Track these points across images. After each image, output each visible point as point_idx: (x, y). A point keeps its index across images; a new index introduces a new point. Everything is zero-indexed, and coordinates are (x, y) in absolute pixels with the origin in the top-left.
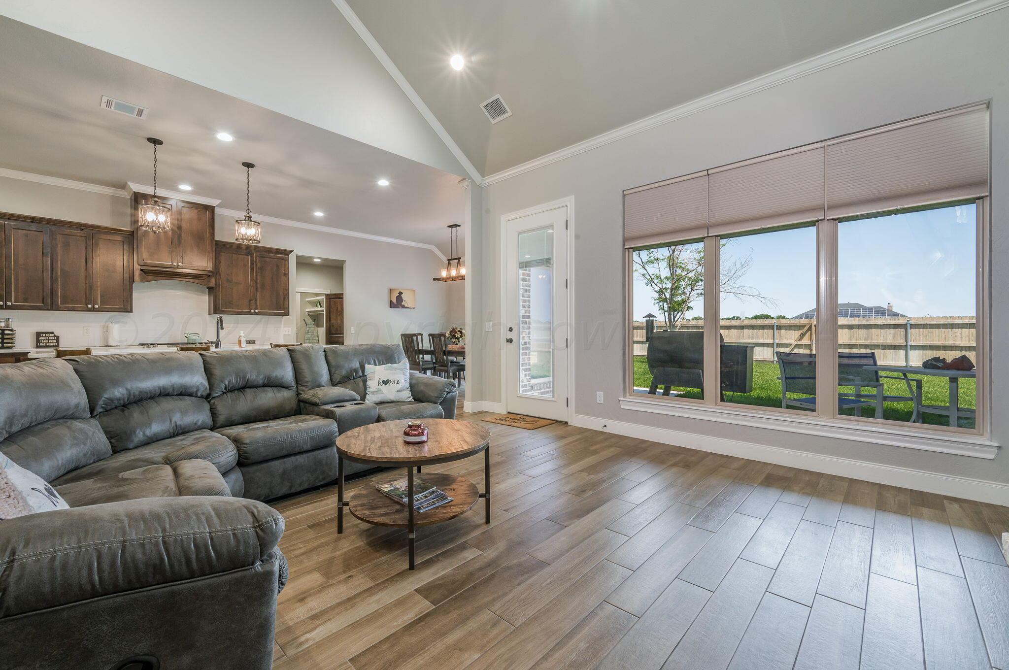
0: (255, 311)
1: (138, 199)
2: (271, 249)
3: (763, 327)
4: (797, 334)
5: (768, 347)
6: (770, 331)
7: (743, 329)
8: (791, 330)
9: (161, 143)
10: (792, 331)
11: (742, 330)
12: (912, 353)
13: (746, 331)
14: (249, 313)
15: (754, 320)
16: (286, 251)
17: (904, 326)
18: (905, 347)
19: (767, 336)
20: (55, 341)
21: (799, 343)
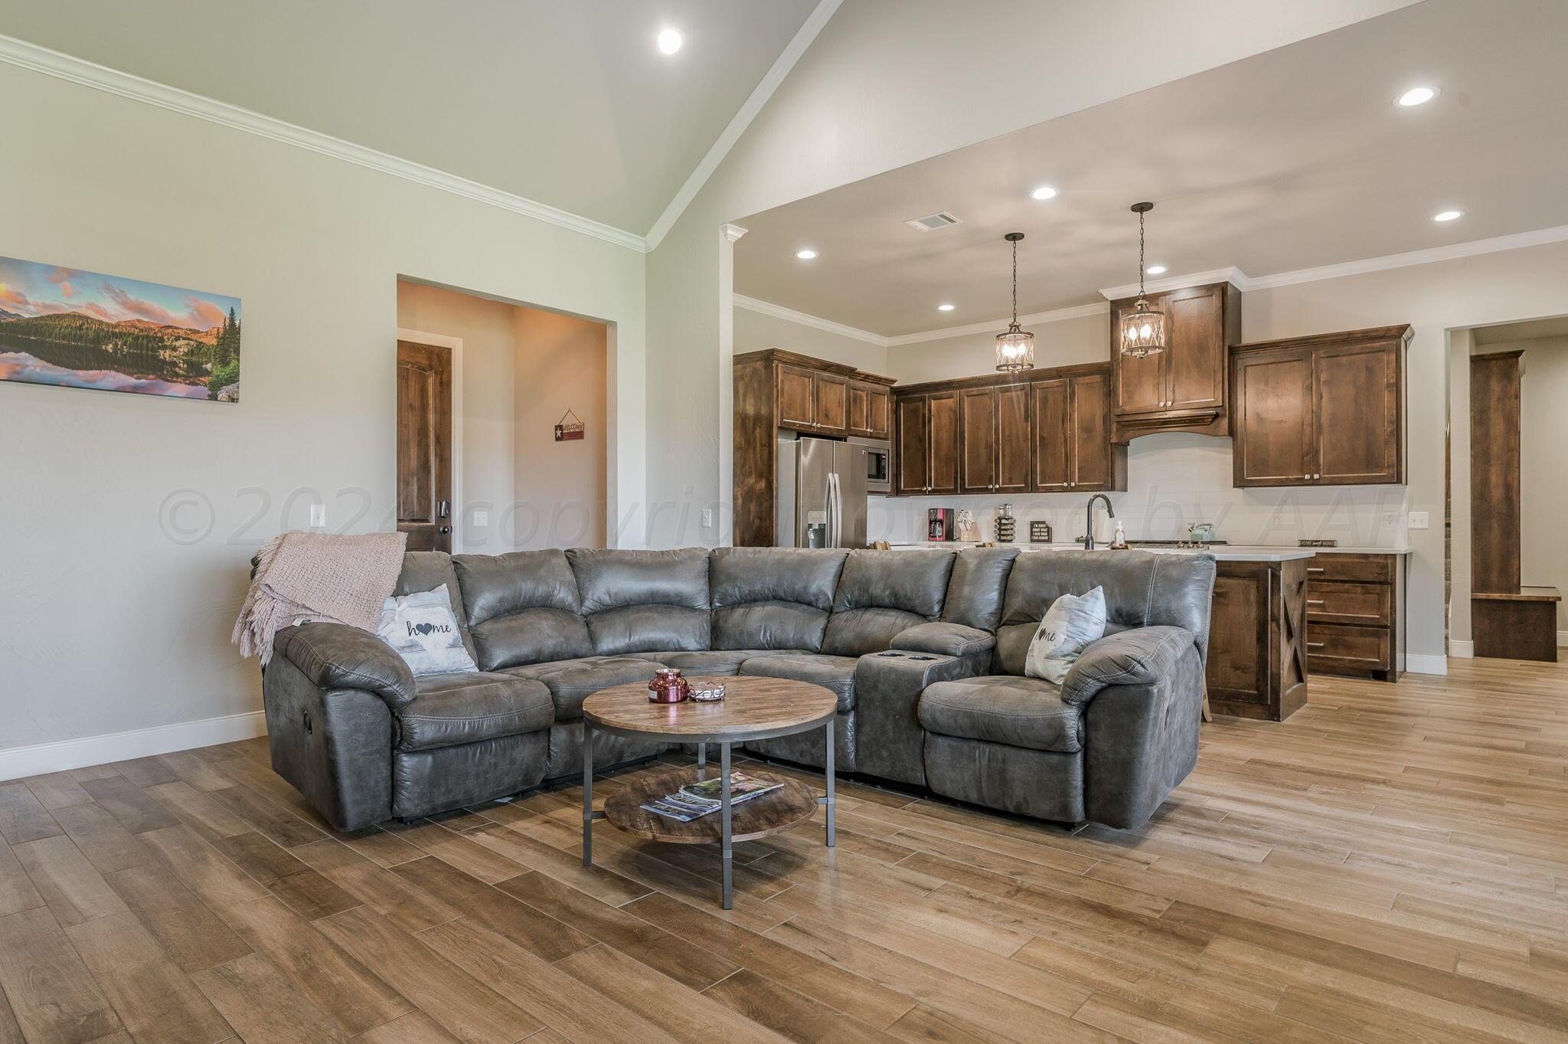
0: (1312, 477)
1: (1120, 308)
2: (1349, 334)
9: (1022, 236)
14: (1301, 482)
16: (1388, 329)
20: (1046, 534)
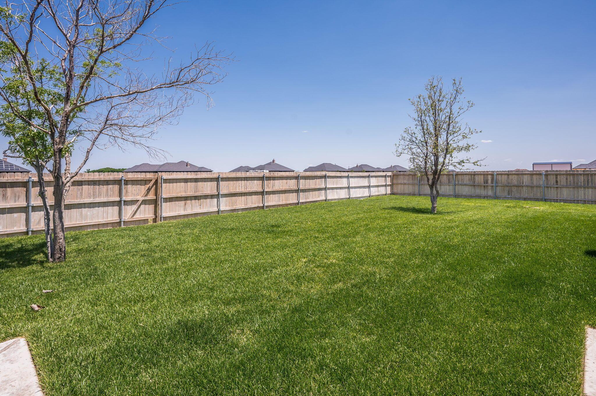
3: (107, 182)
4: (143, 189)
5: (113, 206)
6: (117, 187)
7: (82, 185)
8: (138, 184)
10: (138, 186)
11: (80, 187)
12: (223, 200)
13: (85, 187)
15: (97, 174)
17: (217, 180)
18: (217, 196)
19: (112, 193)
21: (146, 198)
